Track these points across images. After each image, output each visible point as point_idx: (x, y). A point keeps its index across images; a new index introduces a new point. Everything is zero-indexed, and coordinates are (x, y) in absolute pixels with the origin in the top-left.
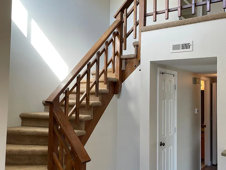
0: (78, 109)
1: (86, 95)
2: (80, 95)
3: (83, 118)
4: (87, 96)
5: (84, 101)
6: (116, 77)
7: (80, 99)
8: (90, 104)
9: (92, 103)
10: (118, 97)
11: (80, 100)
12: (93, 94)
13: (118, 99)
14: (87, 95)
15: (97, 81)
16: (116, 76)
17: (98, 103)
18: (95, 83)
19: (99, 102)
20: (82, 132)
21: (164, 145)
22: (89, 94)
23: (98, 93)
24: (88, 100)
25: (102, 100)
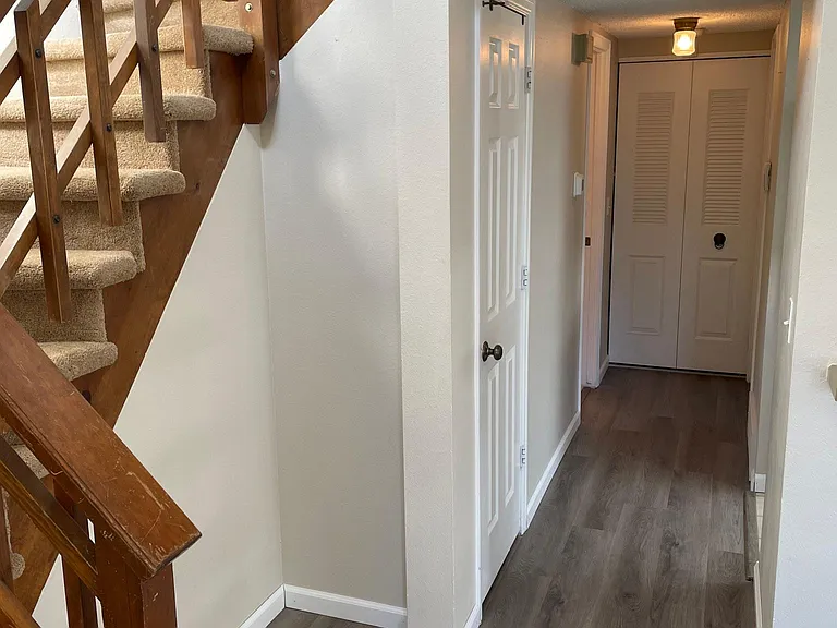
0: (51, 221)
1: (90, 137)
2: (55, 134)
3: (91, 271)
4: (98, 140)
5: (86, 172)
6: (243, 24)
7: (61, 160)
8: (123, 186)
9: (134, 182)
10: (264, 141)
11: (59, 169)
12: (130, 124)
13: (262, 152)
14: (100, 131)
15: (145, 45)
16: (246, 18)
17: (162, 178)
18: (136, 56)
19: (170, 170)
20: (95, 350)
21: (498, 357)
22: (109, 130)
23: (158, 120)
24: (106, 164)
25: (185, 162)
